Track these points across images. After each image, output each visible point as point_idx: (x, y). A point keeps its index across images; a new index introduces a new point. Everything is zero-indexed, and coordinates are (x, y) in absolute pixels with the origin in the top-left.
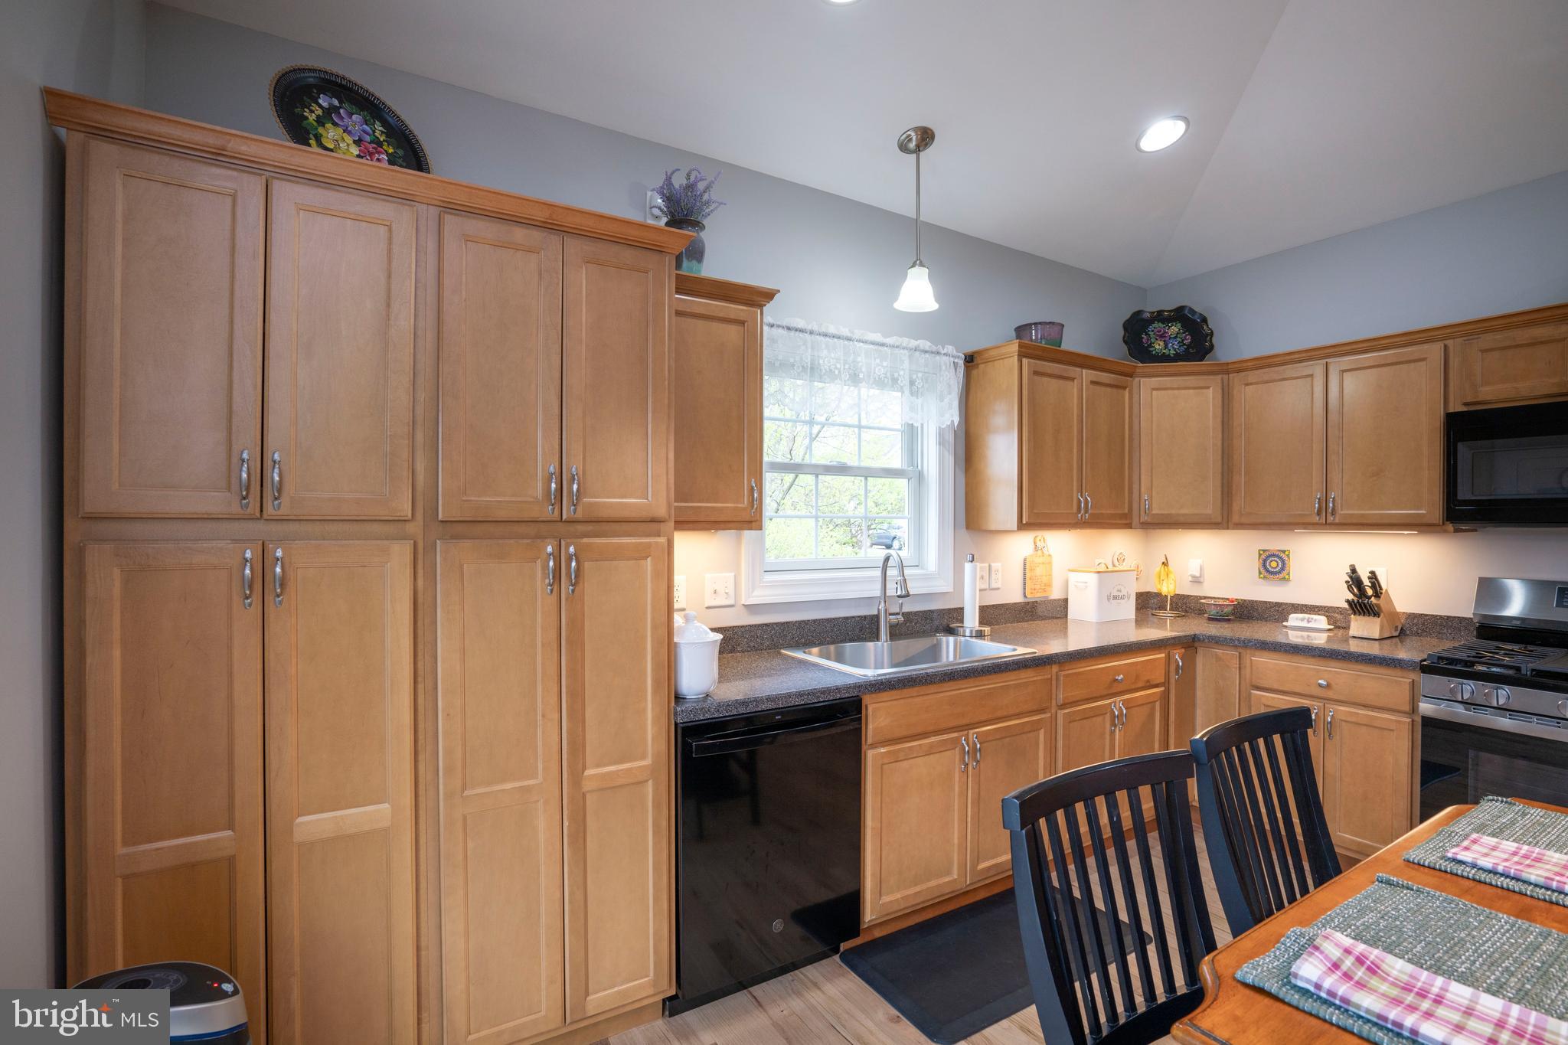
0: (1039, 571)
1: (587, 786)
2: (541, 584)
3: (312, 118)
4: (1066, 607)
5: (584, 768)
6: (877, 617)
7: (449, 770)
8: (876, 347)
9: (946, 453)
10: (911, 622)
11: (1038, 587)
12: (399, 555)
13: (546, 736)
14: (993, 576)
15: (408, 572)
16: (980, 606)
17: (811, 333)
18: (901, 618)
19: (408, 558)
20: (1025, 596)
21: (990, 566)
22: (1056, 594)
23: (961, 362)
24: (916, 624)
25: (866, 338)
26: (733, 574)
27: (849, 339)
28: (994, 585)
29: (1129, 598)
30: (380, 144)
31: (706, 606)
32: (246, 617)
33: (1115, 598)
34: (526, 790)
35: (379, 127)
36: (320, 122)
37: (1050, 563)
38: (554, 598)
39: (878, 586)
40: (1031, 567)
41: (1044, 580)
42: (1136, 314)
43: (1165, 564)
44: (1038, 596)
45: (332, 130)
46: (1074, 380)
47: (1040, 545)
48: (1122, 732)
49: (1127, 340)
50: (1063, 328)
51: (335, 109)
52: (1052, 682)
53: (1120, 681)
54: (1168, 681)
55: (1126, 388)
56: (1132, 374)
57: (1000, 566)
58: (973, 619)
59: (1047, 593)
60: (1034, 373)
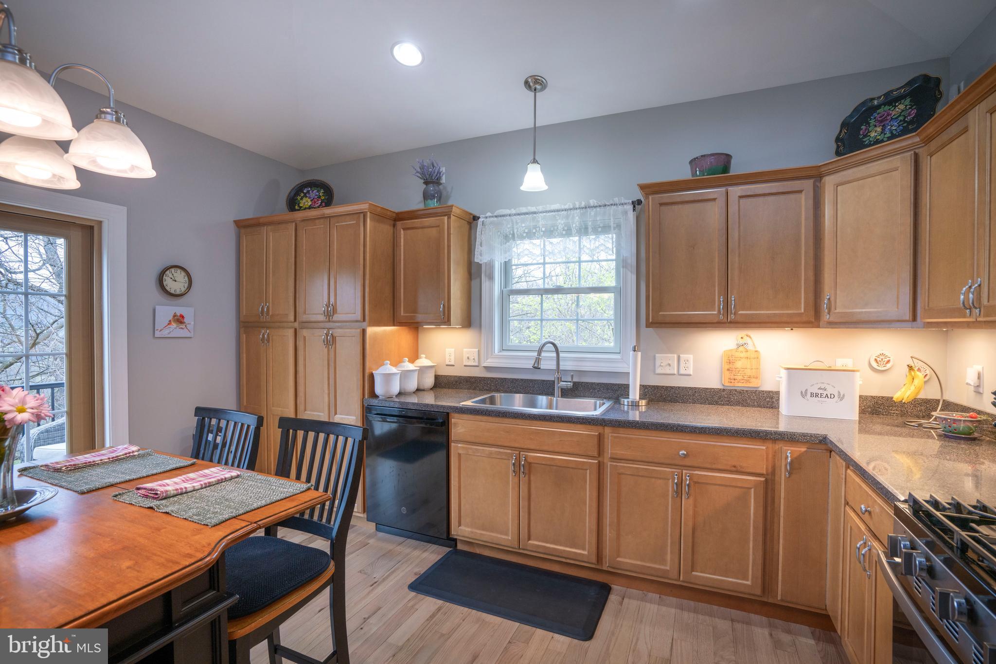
0: (739, 364)
2: (324, 344)
3: (299, 198)
4: (778, 400)
5: (336, 414)
6: (554, 382)
8: (556, 213)
10: (594, 389)
11: (739, 377)
12: (291, 333)
14: (682, 365)
15: (293, 338)
17: (510, 215)
20: (723, 385)
21: (680, 358)
22: (767, 386)
23: (632, 207)
24: (598, 391)
25: (548, 209)
26: (477, 350)
27: (535, 213)
28: (682, 371)
30: (320, 197)
31: (464, 364)
35: (322, 191)
36: (302, 199)
37: (756, 358)
38: (327, 348)
39: (555, 363)
40: (729, 360)
41: (748, 372)
42: (863, 103)
43: (910, 368)
44: (740, 385)
45: (305, 200)
46: (714, 199)
47: (741, 342)
48: (691, 500)
49: (838, 140)
50: (728, 157)
51: (308, 192)
52: (600, 438)
53: (685, 456)
54: (773, 473)
55: (800, 192)
56: (816, 175)
57: (691, 357)
58: (635, 394)
59: (753, 384)
60: (661, 204)
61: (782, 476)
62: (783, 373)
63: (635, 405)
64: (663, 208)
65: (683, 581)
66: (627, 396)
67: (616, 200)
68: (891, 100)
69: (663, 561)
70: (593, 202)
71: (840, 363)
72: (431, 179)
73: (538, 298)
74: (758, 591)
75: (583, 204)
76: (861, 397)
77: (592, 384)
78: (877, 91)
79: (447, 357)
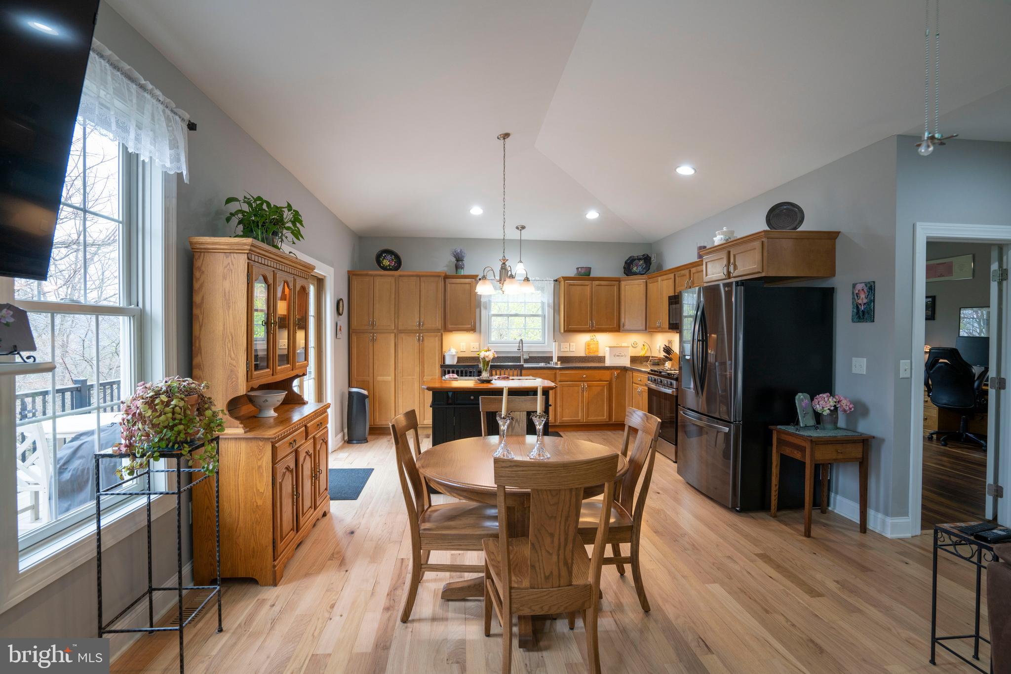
0: (593, 347)
1: (425, 380)
2: (416, 342)
3: (381, 259)
4: (605, 359)
5: (424, 376)
6: (520, 357)
7: (400, 373)
9: (550, 310)
10: (538, 359)
11: (591, 351)
12: (392, 336)
13: (417, 369)
14: (571, 347)
15: (394, 338)
16: (558, 357)
18: (528, 357)
19: (394, 336)
20: (586, 354)
21: (570, 344)
22: (601, 355)
23: (553, 282)
24: (540, 359)
26: (478, 343)
28: (571, 350)
29: (625, 356)
30: (393, 260)
31: (471, 351)
32: (371, 344)
33: (618, 356)
34: (413, 378)
35: (393, 256)
36: (383, 260)
37: (598, 343)
38: (418, 344)
39: (521, 348)
40: (588, 345)
41: (595, 349)
42: (630, 257)
43: (644, 345)
44: (592, 355)
45: (385, 261)
46: (588, 285)
47: (592, 338)
48: (587, 393)
49: (624, 268)
50: (591, 268)
51: (385, 256)
52: (555, 373)
53: (585, 377)
54: (611, 380)
55: (615, 286)
56: (619, 280)
57: (574, 344)
58: (555, 360)
59: (596, 354)
60: (570, 285)
61: (614, 380)
62: (608, 349)
63: (556, 364)
64: (571, 286)
65: (585, 422)
66: (552, 361)
67: (547, 279)
68: (639, 259)
69: (578, 416)
70: (537, 278)
71: (623, 345)
72: (459, 259)
73: (506, 318)
74: (608, 420)
75: (533, 279)
76: (631, 357)
77: (535, 357)
78: (635, 254)
79: (462, 347)
